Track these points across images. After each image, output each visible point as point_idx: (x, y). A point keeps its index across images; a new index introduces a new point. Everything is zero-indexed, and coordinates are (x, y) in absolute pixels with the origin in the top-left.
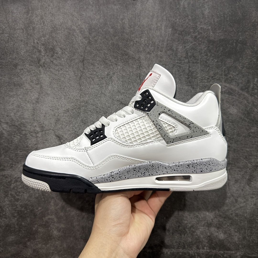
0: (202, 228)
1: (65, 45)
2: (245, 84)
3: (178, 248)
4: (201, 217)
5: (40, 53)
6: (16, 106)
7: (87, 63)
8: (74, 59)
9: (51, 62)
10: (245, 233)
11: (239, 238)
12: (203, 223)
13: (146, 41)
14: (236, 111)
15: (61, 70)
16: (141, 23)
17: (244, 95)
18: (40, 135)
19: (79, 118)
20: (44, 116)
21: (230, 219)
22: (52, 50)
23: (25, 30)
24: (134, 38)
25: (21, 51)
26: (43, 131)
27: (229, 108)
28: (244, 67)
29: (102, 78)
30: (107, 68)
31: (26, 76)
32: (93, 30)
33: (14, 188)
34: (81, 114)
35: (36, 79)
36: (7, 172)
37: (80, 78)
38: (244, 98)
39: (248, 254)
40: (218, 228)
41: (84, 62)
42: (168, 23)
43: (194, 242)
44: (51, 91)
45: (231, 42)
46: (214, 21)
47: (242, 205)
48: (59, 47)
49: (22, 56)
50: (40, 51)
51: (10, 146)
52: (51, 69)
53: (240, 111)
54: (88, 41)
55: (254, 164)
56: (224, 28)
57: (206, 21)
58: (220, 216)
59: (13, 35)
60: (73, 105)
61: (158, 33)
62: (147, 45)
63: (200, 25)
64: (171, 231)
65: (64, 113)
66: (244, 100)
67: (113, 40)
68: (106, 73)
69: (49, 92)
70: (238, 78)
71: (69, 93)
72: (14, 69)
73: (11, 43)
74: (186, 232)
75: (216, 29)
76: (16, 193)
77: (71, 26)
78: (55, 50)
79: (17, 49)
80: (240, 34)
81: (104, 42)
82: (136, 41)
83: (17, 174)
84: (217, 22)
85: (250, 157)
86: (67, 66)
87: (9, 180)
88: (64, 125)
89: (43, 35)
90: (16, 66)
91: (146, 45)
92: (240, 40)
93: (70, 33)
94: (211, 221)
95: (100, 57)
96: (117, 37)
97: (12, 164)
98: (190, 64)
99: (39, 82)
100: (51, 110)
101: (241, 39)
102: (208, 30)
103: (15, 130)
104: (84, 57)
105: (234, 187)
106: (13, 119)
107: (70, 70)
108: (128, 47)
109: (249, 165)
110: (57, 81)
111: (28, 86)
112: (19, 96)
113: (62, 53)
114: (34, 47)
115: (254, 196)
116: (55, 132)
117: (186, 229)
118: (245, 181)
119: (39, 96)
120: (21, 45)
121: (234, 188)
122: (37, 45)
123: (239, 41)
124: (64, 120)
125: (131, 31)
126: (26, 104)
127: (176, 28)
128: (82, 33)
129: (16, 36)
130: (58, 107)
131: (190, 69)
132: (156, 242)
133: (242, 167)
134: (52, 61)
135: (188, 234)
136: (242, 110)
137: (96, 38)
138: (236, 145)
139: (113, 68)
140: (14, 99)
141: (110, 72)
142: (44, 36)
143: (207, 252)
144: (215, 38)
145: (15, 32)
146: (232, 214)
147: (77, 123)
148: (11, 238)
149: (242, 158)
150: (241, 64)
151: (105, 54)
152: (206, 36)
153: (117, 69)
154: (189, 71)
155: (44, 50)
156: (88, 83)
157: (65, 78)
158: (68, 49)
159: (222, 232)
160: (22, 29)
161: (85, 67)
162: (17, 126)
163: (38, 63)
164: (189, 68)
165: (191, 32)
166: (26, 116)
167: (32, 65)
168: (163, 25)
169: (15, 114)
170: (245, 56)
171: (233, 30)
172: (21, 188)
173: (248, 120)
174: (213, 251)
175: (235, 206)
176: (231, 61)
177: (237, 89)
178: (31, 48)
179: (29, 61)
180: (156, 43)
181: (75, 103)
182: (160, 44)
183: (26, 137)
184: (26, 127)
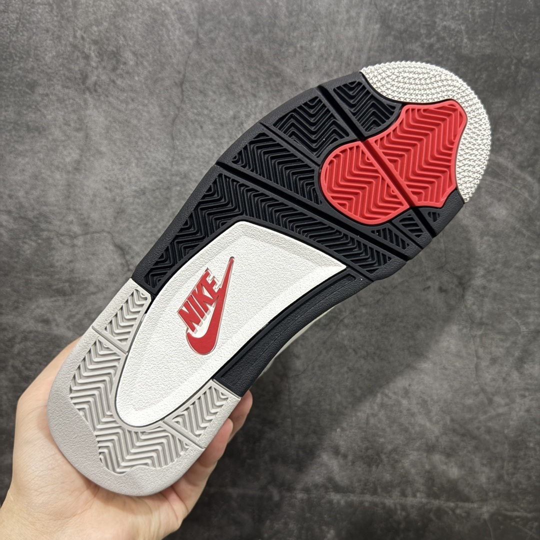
0: (415, 453)
1: (144, 47)
2: (528, 157)
3: (362, 493)
4: (413, 432)
5: (88, 60)
6: (30, 177)
7: (191, 90)
8: (163, 79)
9: (112, 84)
10: (503, 467)
11: (489, 478)
12: (418, 444)
13: (323, 49)
14: (504, 212)
15: (133, 100)
16: (315, 7)
17: (524, 179)
18: (79, 242)
19: (167, 211)
20: (92, 202)
21: (474, 438)
22: (115, 56)
23: (55, 7)
24: (296, 40)
25: (46, 55)
26: (86, 234)
27: (491, 205)
28: (529, 118)
29: (222, 125)
30: (234, 101)
31: (54, 109)
32: (208, 16)
33: (19, 354)
34: (173, 201)
35: (75, 118)
37: (174, 121)
38: (525, 186)
39: (506, 510)
40: (448, 455)
41: (184, 86)
42: (373, 10)
43: (396, 481)
44: (108, 147)
45: (505, 62)
46: (473, 14)
47: (501, 410)
48: (131, 50)
49: (46, 65)
50: (87, 57)
51: (16, 262)
52: (111, 99)
53: (514, 213)
54: (195, 39)
55: (532, 327)
56: (493, 30)
57: (457, 12)
58: (454, 431)
59: (28, 17)
60: (155, 182)
61: (350, 33)
62: (325, 56)
63: (441, 19)
64: (350, 458)
65: (134, 197)
66: (523, 190)
67: (249, 41)
68: (231, 113)
69: (103, 149)
70: (514, 143)
71: (149, 154)
72: (28, 93)
73: (23, 35)
74: (382, 461)
75: (475, 31)
76: (24, 364)
77: (159, 4)
78: (121, 56)
79: (36, 48)
80: (527, 45)
81: (229, 44)
82: (301, 47)
83: (28, 322)
84: (480, 16)
85: (526, 312)
86: (147, 94)
87: (10, 335)
88: (135, 223)
89: (96, 20)
90: (32, 86)
91: (322, 56)
92: (525, 58)
93: (155, 21)
94: (434, 439)
95: (220, 78)
96: (259, 36)
97: (18, 302)
99: (82, 126)
100: (106, 188)
101: (528, 58)
102: (459, 32)
103: (25, 227)
104: (184, 76)
105: (488, 372)
106: (23, 204)
107: (152, 103)
108: (282, 58)
109: (523, 329)
110: (122, 125)
111: (57, 133)
112: (39, 155)
113: (137, 64)
114: (75, 47)
115: (527, 394)
116: (113, 238)
117: (381, 455)
118: (511, 362)
119: (81, 156)
120: (46, 40)
121: (487, 375)
122: (81, 42)
123: (523, 62)
124: (135, 212)
125: (292, 24)
126: (52, 172)
127: (390, 24)
128: (184, 21)
129: (35, 19)
130: (122, 182)
132: (317, 477)
133: (507, 331)
134: (114, 82)
135: (384, 465)
136: (518, 211)
137: (213, 35)
138: (498, 285)
139: (248, 103)
140: (27, 160)
141: (239, 112)
142: (98, 23)
143: (421, 502)
144: (472, 52)
145: (33, 10)
146: (478, 428)
147: (163, 220)
149: (509, 314)
150: (523, 113)
151: (230, 70)
152: (453, 45)
153: (256, 106)
155: (98, 55)
156: (190, 135)
157: (139, 120)
158: (151, 56)
159: (456, 464)
160: (50, 5)
161: (185, 97)
162: (30, 220)
163: (82, 82)
165: (421, 35)
166: (52, 199)
167: (68, 87)
168: (362, 15)
169: (27, 193)
170: (533, 95)
171: (513, 37)
172: (36, 354)
173: (528, 234)
174: (433, 501)
175: (485, 412)
176: (503, 104)
177: (510, 165)
178: (69, 49)
179: (63, 78)
180: (345, 55)
181: (161, 176)
182: (353, 57)
183: (50, 244)
184: (50, 223)
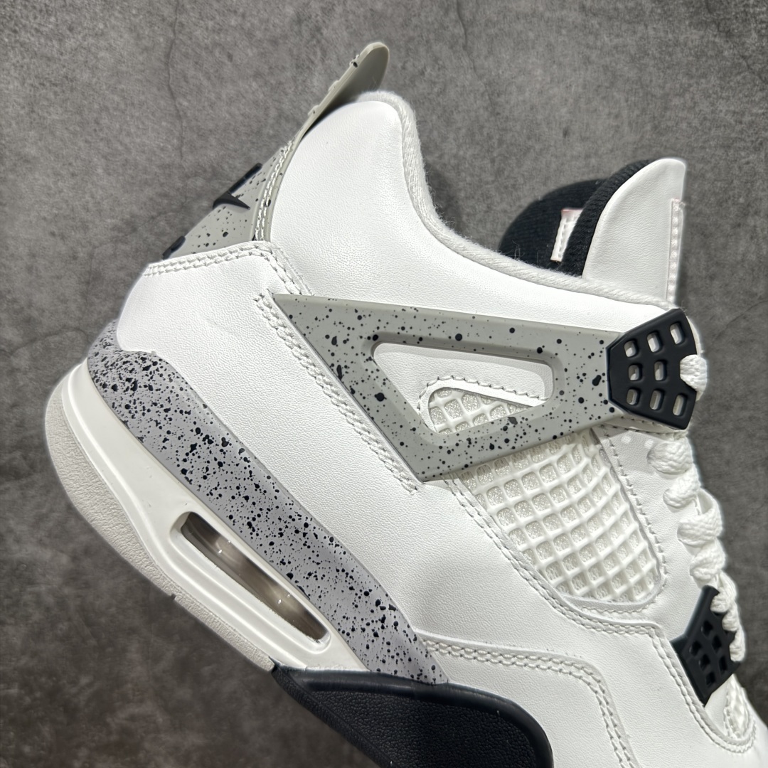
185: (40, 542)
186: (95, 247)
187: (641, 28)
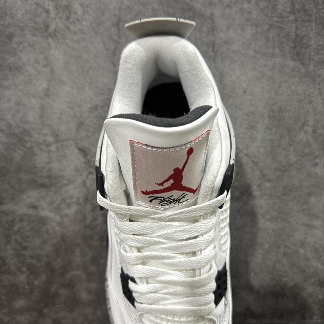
36: (8, 207)
98: (298, 23)
131: (299, 32)
148: (20, 303)
154: (297, 35)
164: (296, 30)
185: (51, 211)
186: (83, 114)
187: (274, 59)
